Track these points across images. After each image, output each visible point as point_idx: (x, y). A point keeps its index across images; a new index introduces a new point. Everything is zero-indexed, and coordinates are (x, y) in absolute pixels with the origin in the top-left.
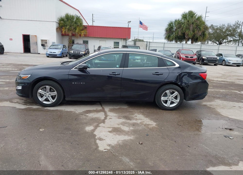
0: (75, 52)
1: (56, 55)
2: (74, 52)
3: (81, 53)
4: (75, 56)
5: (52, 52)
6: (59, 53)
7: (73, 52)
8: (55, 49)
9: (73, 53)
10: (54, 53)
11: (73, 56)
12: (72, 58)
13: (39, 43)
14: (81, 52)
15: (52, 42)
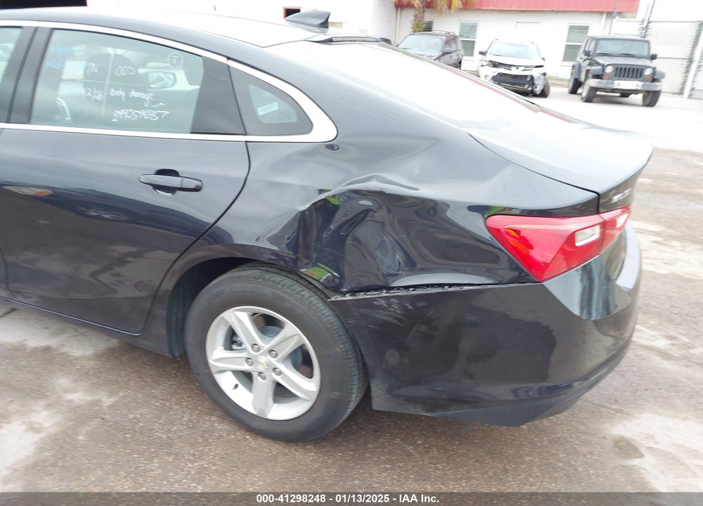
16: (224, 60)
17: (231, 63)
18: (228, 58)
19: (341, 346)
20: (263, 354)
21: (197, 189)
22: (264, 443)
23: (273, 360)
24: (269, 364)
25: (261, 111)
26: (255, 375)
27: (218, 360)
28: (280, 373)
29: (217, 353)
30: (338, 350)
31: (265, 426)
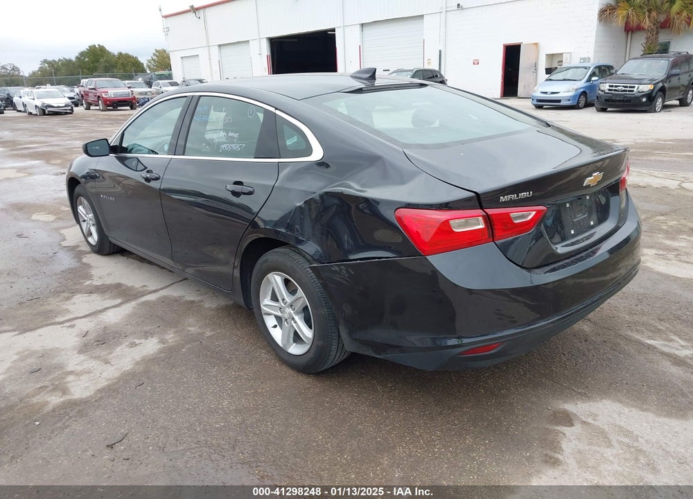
0: (616, 86)
1: (559, 101)
2: (612, 86)
3: (635, 89)
4: (613, 101)
5: (546, 93)
6: (571, 94)
7: (610, 86)
8: (564, 80)
9: (609, 90)
10: (553, 93)
11: (606, 100)
12: (609, 109)
13: (542, 66)
14: (637, 86)
15: (581, 59)
16: (273, 109)
17: (278, 112)
18: (276, 109)
19: (326, 310)
20: (287, 307)
21: (250, 193)
22: (284, 368)
23: (292, 312)
24: (290, 314)
25: (289, 142)
26: (283, 320)
27: (265, 306)
28: (296, 322)
29: (266, 302)
30: (323, 312)
31: (286, 357)
